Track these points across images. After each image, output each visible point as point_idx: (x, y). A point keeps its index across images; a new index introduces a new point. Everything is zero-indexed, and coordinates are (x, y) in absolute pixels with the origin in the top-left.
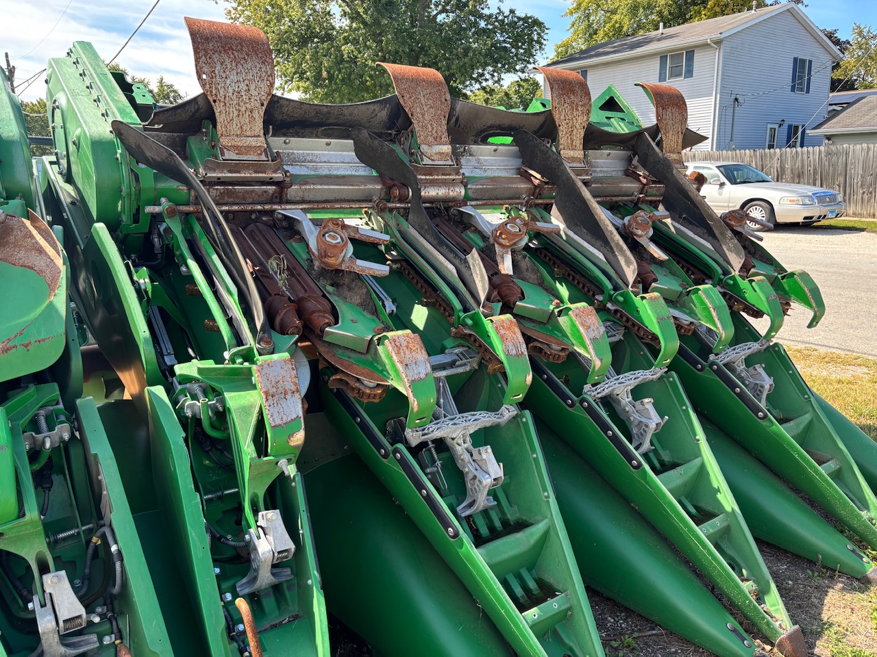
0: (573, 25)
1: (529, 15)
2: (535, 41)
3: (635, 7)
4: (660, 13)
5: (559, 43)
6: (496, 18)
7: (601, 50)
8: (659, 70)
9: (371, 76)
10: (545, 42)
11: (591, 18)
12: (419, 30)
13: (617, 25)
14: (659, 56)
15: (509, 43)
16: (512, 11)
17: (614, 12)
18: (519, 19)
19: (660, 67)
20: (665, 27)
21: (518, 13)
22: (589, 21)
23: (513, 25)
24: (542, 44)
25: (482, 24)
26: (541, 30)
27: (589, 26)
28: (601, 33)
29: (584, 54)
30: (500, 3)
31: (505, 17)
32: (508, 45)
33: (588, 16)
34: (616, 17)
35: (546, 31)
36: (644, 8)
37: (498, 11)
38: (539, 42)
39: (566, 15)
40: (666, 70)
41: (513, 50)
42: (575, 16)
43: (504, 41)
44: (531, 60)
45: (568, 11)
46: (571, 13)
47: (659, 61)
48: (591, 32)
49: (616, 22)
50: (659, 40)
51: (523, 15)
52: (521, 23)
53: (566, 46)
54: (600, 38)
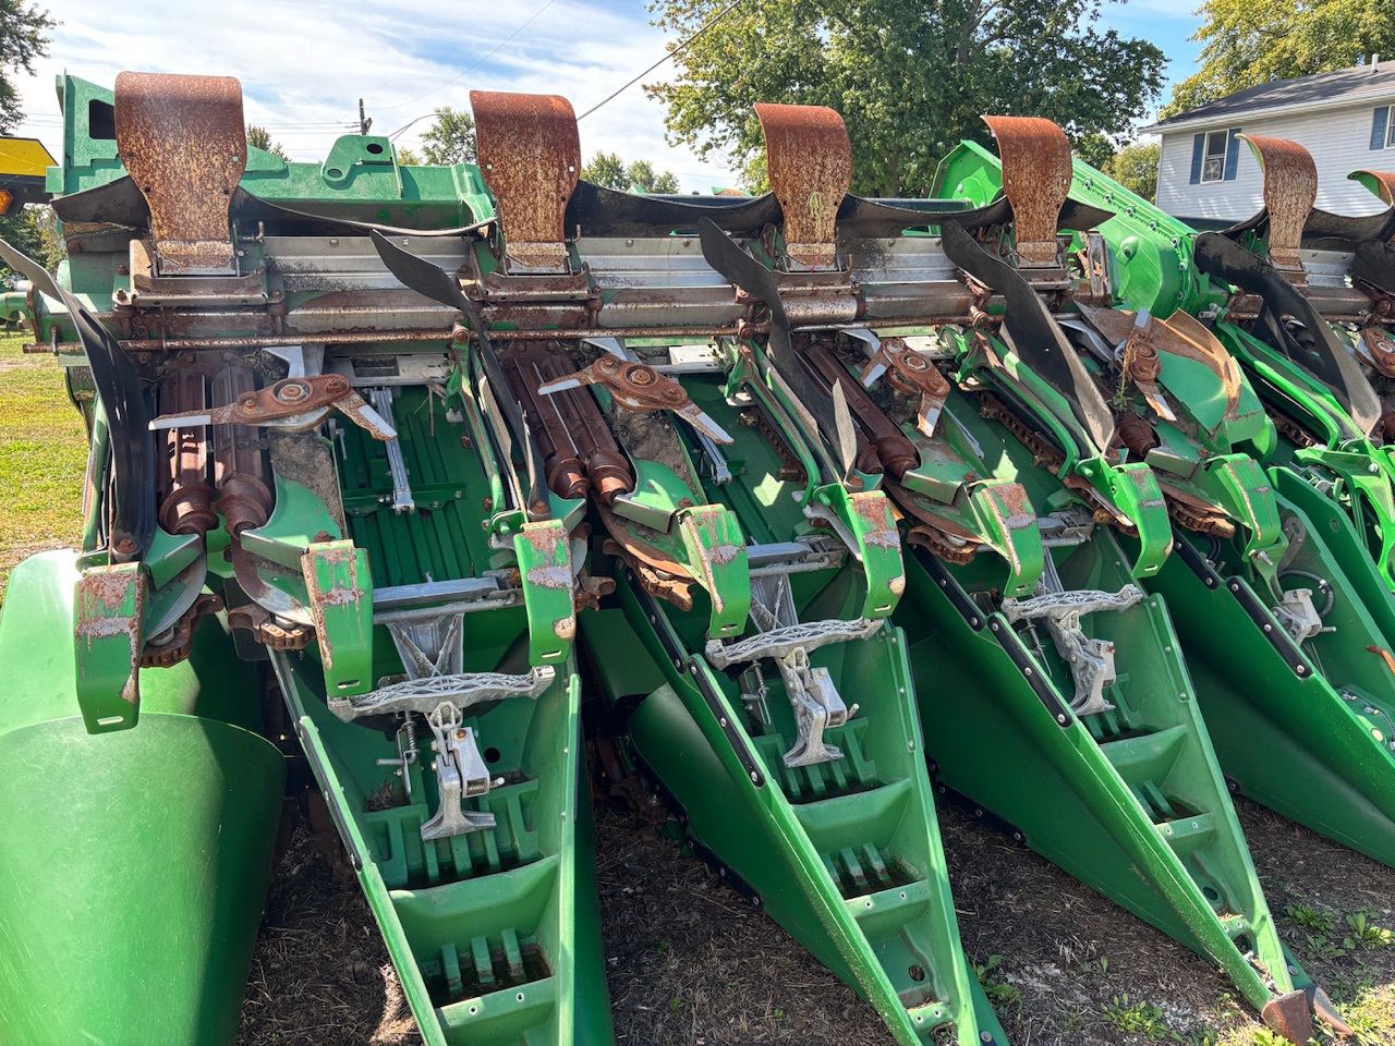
0: (1206, 55)
1: (1137, 40)
2: (1146, 80)
3: (1322, 27)
4: (1365, 38)
5: (1182, 82)
6: (1083, 44)
7: (1265, 96)
8: (1370, 132)
9: (882, 138)
10: (1162, 82)
11: (1239, 42)
12: (960, 66)
13: (1286, 55)
14: (1373, 109)
15: (1100, 83)
16: (1112, 34)
17: (1280, 33)
18: (1123, 46)
19: (1374, 128)
20: (1380, 60)
21: (1121, 38)
22: (1235, 48)
23: (1111, 55)
24: (1158, 85)
25: (1061, 55)
26: (1155, 62)
27: (1236, 55)
28: (1255, 68)
29: (1236, 101)
30: (1092, 22)
31: (1099, 43)
32: (1099, 88)
33: (1234, 38)
34: (1282, 43)
35: (1164, 64)
36: (1336, 28)
37: (1088, 35)
38: (1152, 82)
39: (1195, 38)
40: (1384, 131)
41: (1105, 94)
42: (1211, 39)
43: (1094, 81)
44: (1136, 111)
45: (1199, 33)
46: (1205, 35)
47: (1372, 117)
48: (1238, 66)
49: (1284, 51)
50: (1373, 82)
51: (1129, 40)
52: (1124, 52)
53: (1194, 86)
54: (1255, 75)
